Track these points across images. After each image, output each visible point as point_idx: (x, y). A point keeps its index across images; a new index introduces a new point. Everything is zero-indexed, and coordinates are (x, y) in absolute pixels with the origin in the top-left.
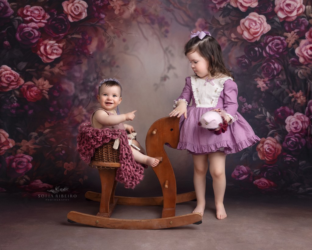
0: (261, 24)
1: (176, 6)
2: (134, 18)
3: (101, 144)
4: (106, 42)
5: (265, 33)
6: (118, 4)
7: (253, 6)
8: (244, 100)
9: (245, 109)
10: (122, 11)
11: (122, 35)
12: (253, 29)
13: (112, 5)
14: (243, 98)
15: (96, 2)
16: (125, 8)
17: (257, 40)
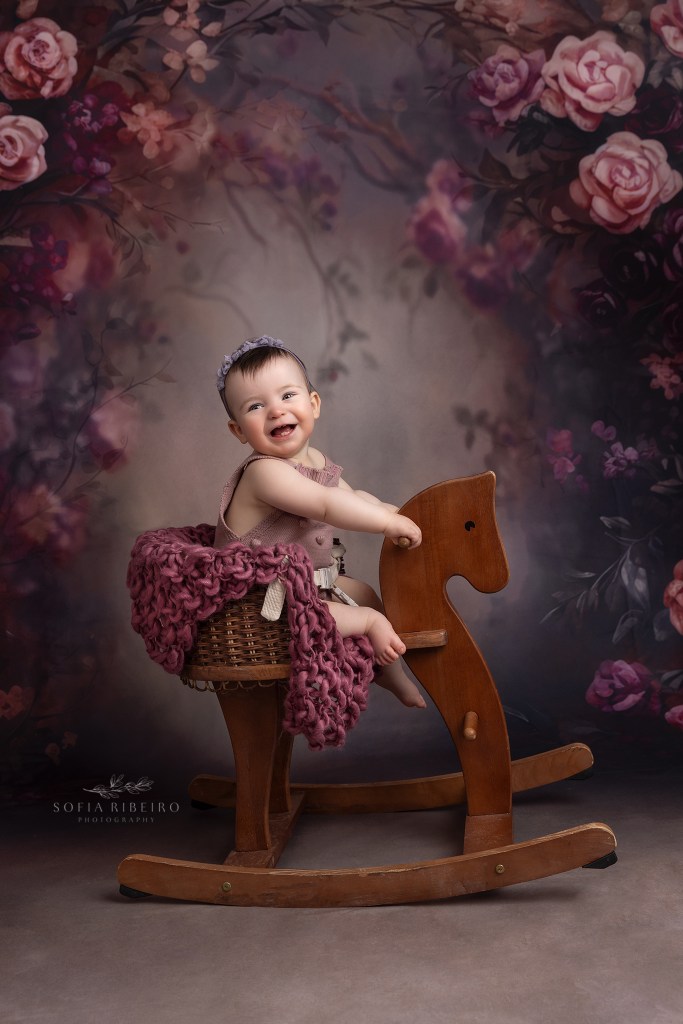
0: (650, 171)
1: (354, 120)
2: (212, 169)
3: (218, 605)
4: (118, 259)
5: (665, 200)
6: (155, 122)
7: (620, 110)
8: (609, 435)
9: (615, 463)
10: (167, 147)
11: (174, 230)
12: (625, 189)
13: (132, 127)
14: (606, 426)
15: (77, 118)
16: (180, 135)
17: (639, 228)
